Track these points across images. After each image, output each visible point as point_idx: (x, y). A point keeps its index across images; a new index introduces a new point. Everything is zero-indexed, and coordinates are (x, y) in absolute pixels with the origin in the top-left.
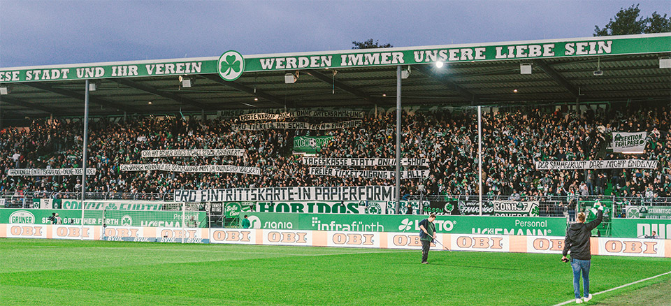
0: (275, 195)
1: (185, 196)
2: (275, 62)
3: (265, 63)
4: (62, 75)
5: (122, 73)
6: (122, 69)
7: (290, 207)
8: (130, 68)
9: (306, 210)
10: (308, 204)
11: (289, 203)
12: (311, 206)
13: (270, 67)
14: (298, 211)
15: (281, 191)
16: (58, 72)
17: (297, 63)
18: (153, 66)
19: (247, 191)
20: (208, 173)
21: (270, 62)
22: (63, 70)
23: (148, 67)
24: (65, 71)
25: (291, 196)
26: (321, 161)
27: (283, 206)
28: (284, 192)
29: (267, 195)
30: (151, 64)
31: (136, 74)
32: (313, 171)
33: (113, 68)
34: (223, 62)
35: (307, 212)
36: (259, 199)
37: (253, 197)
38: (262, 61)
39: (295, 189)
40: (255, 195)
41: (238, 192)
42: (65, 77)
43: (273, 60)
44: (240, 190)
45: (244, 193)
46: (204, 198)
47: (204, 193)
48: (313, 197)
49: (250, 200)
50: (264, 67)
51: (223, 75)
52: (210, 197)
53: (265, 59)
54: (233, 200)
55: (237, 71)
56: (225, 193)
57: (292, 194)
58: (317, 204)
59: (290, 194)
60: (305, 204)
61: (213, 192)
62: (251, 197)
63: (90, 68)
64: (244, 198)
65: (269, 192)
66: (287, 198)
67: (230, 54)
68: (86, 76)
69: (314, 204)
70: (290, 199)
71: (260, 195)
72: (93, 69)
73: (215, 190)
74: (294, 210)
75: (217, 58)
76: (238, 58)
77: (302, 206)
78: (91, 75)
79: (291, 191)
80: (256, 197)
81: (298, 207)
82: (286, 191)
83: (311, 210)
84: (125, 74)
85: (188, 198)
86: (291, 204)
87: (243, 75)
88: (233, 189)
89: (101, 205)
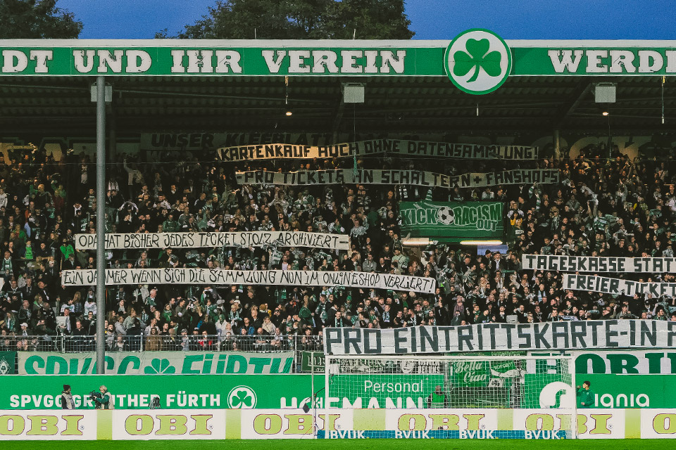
0: (574, 335)
1: (355, 341)
2: (584, 58)
3: (561, 57)
4: (32, 63)
5: (200, 66)
6: (200, 57)
7: (608, 363)
8: (221, 55)
9: (643, 367)
10: (647, 356)
11: (603, 355)
12: (654, 361)
13: (573, 68)
14: (624, 371)
15: (589, 329)
16: (22, 57)
17: (636, 63)
18: (282, 54)
19: (509, 327)
20: (304, 288)
21: (573, 57)
22: (33, 53)
23: (268, 56)
24: (41, 56)
25: (613, 339)
26: (567, 262)
27: (590, 362)
28: (594, 330)
29: (555, 336)
30: (275, 50)
31: (237, 69)
32: (570, 283)
33: (175, 53)
34: (459, 55)
35: (647, 373)
36: (538, 345)
37: (524, 341)
38: (554, 55)
39: (623, 325)
40: (528, 336)
41: (486, 333)
42: (41, 69)
43: (578, 54)
44: (492, 328)
45: (501, 333)
46: (402, 345)
47: (402, 334)
48: (662, 341)
49: (515, 347)
50: (559, 68)
51: (462, 82)
52: (418, 343)
53: (561, 50)
54: (476, 348)
55: (494, 72)
56: (454, 335)
57: (615, 334)
58: (669, 355)
59: (609, 334)
60: (640, 355)
61: (424, 332)
62: (517, 341)
63: (112, 51)
64: (501, 344)
65: (560, 330)
66: (602, 343)
67: (478, 35)
68: (102, 69)
69: (662, 355)
70: (608, 343)
71: (539, 337)
72: (119, 54)
73: (429, 329)
74: (616, 368)
75: (444, 43)
76: (495, 45)
77: (633, 361)
78: (116, 67)
79: (612, 328)
80: (529, 341)
81: (624, 362)
82: (601, 330)
83: (655, 367)
84: (207, 68)
85: (361, 345)
86: (609, 357)
87: (509, 83)
88: (475, 327)
89: (131, 364)
